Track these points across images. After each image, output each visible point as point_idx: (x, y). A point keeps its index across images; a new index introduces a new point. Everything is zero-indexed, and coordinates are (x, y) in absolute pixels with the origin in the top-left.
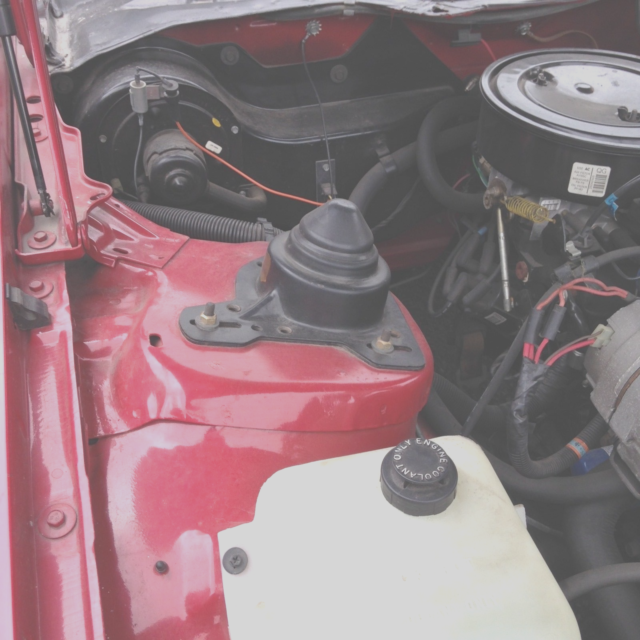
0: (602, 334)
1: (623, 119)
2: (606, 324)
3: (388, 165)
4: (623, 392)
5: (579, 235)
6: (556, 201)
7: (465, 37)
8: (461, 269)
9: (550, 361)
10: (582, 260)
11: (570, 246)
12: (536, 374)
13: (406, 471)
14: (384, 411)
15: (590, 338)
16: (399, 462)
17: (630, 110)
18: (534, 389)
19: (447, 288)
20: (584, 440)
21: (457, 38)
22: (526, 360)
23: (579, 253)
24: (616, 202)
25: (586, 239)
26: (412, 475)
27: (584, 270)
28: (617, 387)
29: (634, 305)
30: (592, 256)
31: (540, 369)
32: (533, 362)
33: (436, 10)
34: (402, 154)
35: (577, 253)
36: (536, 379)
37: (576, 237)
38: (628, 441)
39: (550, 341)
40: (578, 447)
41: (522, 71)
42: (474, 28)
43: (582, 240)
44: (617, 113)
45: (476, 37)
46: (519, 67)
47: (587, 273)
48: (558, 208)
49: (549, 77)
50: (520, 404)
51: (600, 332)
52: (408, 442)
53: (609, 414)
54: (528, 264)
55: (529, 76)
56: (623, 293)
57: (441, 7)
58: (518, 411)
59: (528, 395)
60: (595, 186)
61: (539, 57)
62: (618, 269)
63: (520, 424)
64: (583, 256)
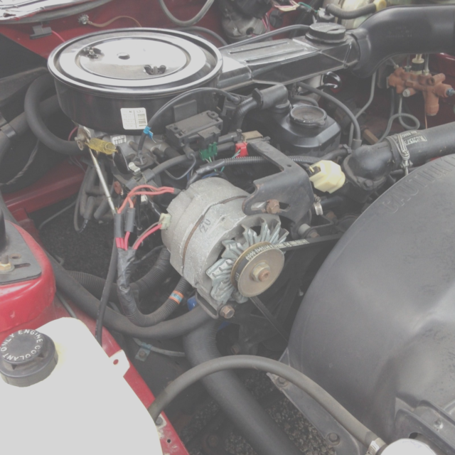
0: (165, 220)
1: (150, 74)
2: (166, 212)
3: (8, 131)
4: (184, 255)
5: (136, 157)
6: (122, 137)
7: (39, 31)
8: (89, 194)
9: (136, 246)
10: (142, 173)
11: (132, 166)
12: (128, 257)
13: (10, 358)
14: (13, 316)
15: (159, 223)
16: (6, 352)
17: (152, 67)
18: (130, 267)
19: (83, 210)
20: (179, 291)
21: (33, 33)
22: (120, 249)
23: (139, 169)
24: (151, 130)
25: (141, 159)
26: (15, 359)
27: (146, 180)
28: (180, 252)
29: (179, 196)
30: (149, 170)
31: (131, 253)
32: (124, 250)
33: (7, 15)
34: (17, 121)
35: (137, 170)
36: (129, 260)
37: (135, 159)
38: (196, 284)
39: (131, 233)
40: (176, 296)
41: (78, 50)
42: (45, 24)
43: (139, 160)
44: (145, 71)
45: (48, 30)
46: (76, 47)
47: (149, 181)
48: (125, 140)
49: (97, 51)
50: (122, 280)
51: (163, 219)
52: (12, 335)
53: (181, 270)
54: (120, 182)
55: (84, 53)
56: (171, 190)
57: (10, 13)
58: (123, 285)
59: (126, 273)
60: (140, 122)
61: (90, 38)
62: (169, 174)
63: (126, 294)
64: (142, 170)
